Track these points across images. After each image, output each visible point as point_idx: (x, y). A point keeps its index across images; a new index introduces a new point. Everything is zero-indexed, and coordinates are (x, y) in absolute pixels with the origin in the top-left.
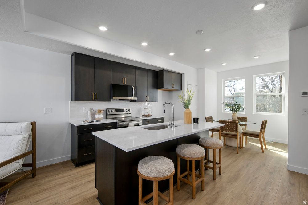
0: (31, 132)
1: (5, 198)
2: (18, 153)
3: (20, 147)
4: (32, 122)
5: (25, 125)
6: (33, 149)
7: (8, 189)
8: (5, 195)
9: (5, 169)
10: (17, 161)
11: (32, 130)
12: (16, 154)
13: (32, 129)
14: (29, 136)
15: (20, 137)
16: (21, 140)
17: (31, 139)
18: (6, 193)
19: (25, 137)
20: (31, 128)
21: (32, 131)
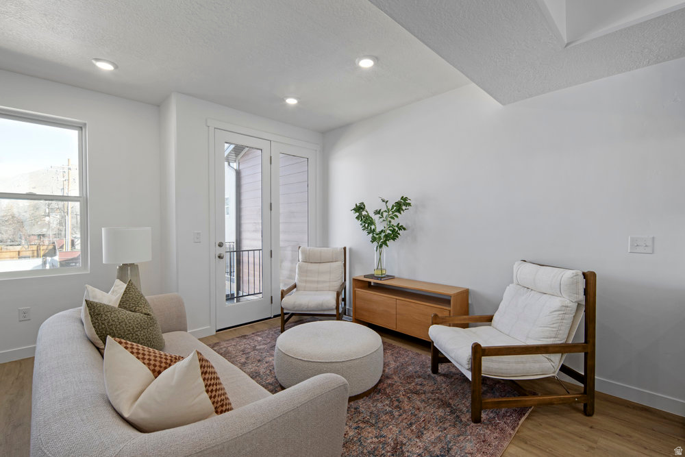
0: (582, 297)
1: (518, 424)
2: (551, 338)
3: (555, 325)
4: (585, 271)
5: (569, 277)
6: (586, 341)
7: (531, 407)
8: (521, 417)
9: (522, 362)
10: (547, 355)
11: (586, 292)
12: (547, 338)
13: (585, 289)
14: (579, 305)
15: (556, 302)
16: (559, 311)
17: (582, 314)
18: (524, 414)
19: (567, 307)
20: (582, 286)
21: (585, 294)
